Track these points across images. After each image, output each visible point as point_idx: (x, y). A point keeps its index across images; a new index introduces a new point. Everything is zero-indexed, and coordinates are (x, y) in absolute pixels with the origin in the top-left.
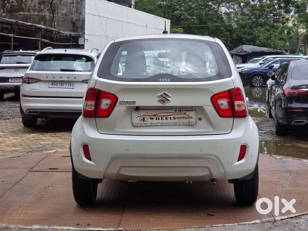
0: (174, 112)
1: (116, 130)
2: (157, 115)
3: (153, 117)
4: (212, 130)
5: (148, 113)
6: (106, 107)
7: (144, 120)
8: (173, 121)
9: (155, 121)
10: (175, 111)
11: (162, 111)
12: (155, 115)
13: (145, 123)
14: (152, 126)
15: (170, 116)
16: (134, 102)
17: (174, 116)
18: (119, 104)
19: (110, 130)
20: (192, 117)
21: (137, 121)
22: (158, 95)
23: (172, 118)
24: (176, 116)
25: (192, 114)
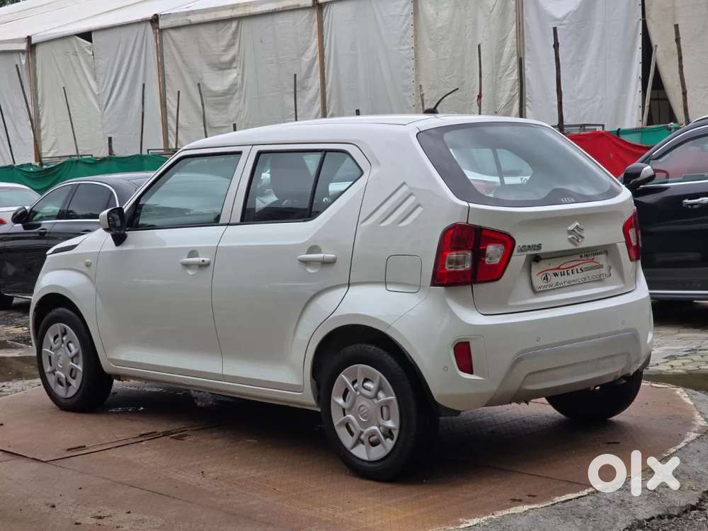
0: (579, 259)
1: (510, 304)
2: (561, 267)
3: (557, 271)
4: (622, 285)
5: (549, 264)
6: (497, 261)
7: (547, 279)
8: (580, 276)
9: (560, 279)
10: (581, 257)
11: (566, 259)
12: (558, 268)
13: (548, 284)
14: (558, 288)
15: (577, 267)
16: (539, 247)
17: (581, 266)
18: (518, 251)
19: (499, 305)
20: (602, 266)
21: (538, 282)
22: (570, 228)
23: (579, 271)
24: (584, 266)
25: (602, 259)
